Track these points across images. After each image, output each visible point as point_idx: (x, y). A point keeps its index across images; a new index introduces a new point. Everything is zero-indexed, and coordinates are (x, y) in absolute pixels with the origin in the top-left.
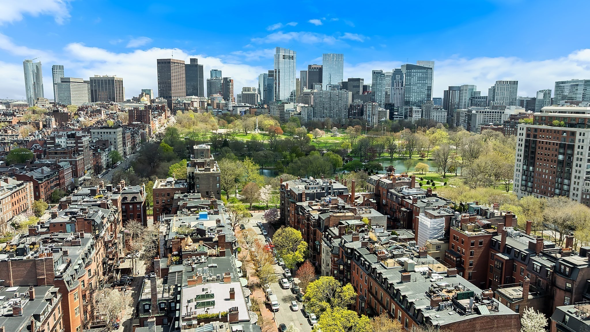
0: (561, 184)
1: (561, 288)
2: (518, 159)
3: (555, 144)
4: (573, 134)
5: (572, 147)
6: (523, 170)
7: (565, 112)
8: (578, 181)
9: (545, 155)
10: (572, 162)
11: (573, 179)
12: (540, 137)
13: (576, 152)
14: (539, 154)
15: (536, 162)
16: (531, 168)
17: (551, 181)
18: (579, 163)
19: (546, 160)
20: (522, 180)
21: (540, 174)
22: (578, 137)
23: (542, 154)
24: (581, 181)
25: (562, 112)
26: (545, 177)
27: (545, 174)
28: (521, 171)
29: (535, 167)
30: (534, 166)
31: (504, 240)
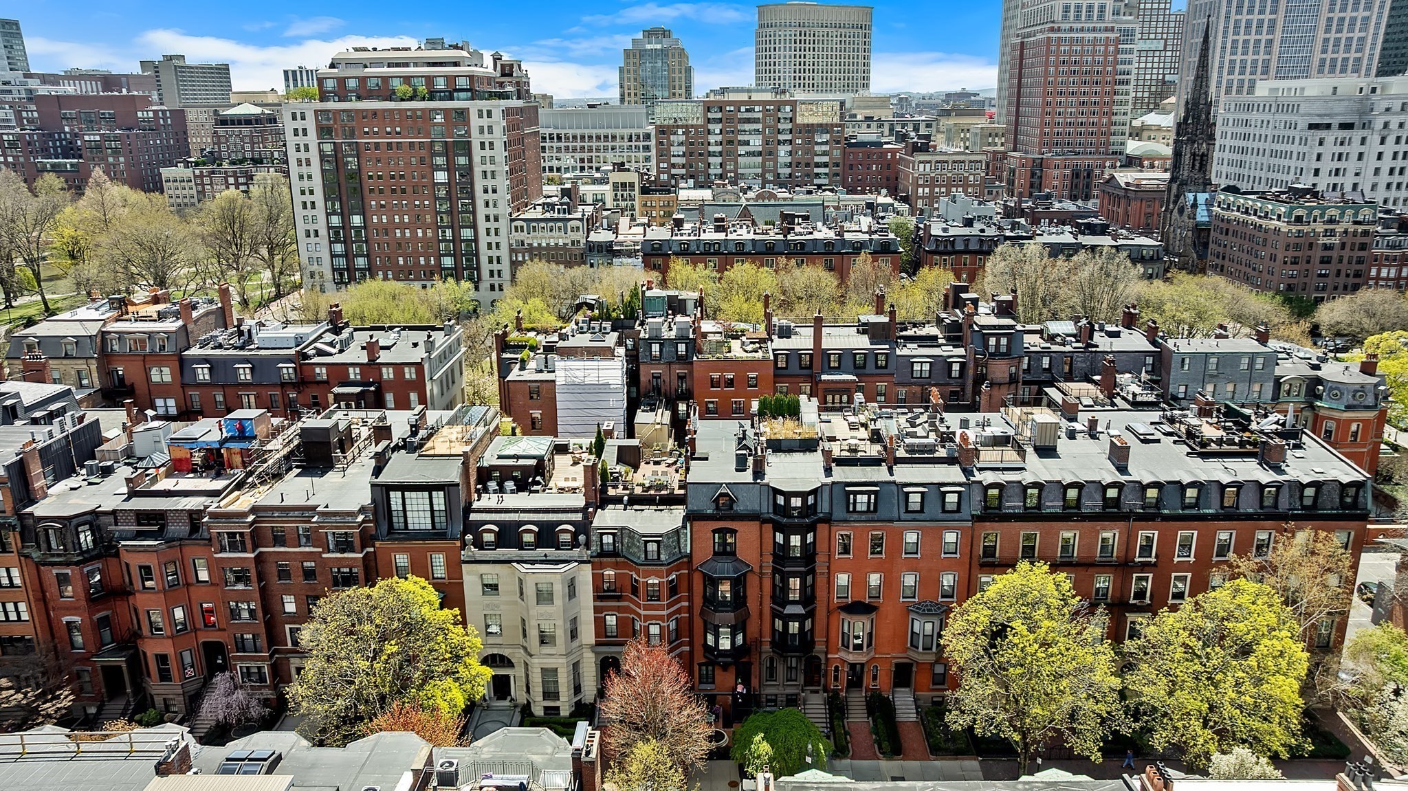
0: (453, 241)
2: (305, 203)
3: (417, 147)
4: (463, 114)
5: (466, 148)
6: (329, 228)
7: (407, 65)
8: (496, 225)
9: (393, 177)
10: (472, 184)
11: (482, 225)
12: (367, 133)
13: (477, 159)
14: (370, 177)
15: (366, 201)
16: (357, 220)
17: (421, 240)
18: (490, 183)
19: (399, 191)
20: (333, 256)
21: (387, 230)
22: (475, 122)
23: (380, 177)
24: (503, 224)
25: (398, 65)
26: (403, 233)
27: (402, 226)
28: (323, 232)
29: (368, 215)
30: (363, 213)
31: (818, 338)
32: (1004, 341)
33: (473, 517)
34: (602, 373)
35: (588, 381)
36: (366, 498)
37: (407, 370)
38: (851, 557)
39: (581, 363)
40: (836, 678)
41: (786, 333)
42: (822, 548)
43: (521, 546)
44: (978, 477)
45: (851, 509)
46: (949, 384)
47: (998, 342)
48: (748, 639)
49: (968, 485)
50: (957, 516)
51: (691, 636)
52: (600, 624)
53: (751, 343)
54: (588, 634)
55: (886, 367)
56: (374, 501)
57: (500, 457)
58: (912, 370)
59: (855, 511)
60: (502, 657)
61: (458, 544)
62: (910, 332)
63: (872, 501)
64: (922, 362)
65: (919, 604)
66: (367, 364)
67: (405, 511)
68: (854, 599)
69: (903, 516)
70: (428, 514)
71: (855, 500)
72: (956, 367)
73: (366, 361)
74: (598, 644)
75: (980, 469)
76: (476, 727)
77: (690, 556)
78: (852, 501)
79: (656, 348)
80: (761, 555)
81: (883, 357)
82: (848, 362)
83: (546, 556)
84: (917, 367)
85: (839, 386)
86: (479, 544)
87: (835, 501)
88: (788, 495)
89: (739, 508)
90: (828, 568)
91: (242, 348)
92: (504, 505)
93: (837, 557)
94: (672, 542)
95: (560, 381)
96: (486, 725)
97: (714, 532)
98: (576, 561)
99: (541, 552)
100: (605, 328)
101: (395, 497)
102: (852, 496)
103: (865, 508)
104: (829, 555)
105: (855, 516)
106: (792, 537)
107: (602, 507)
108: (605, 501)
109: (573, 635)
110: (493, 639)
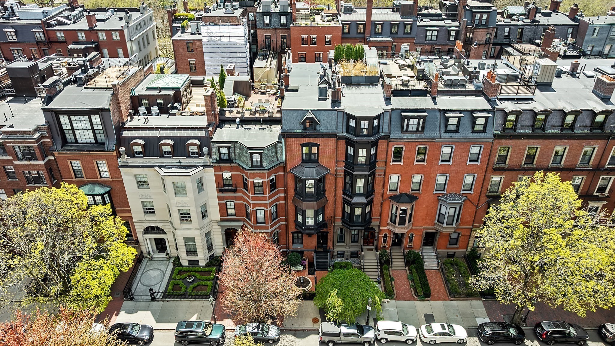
1: (481, 42)
31: (369, 15)
32: (485, 17)
33: (126, 133)
34: (231, 34)
35: (223, 39)
36: (41, 120)
37: (114, 33)
38: (402, 163)
39: (217, 27)
40: (385, 241)
41: (349, 11)
42: (381, 157)
43: (162, 155)
44: (500, 105)
45: (405, 129)
46: (447, 45)
47: (481, 17)
48: (326, 216)
49: (493, 112)
50: (482, 135)
51: (286, 215)
52: (223, 208)
53: (327, 16)
54: (215, 214)
55: (410, 33)
56: (47, 122)
57: (148, 89)
58: (426, 35)
59: (407, 131)
60: (158, 228)
61: (115, 153)
62: (426, 12)
63: (421, 123)
64: (432, 30)
65: (447, 195)
66: (88, 30)
67: (73, 129)
68: (401, 192)
69: (444, 135)
70: (91, 132)
71: (408, 123)
72: (453, 33)
73: (87, 28)
74: (222, 220)
75: (501, 100)
76: (143, 273)
77: (285, 163)
78: (406, 123)
79: (267, 19)
80: (337, 162)
81: (409, 26)
82: (387, 29)
83: (180, 162)
84: (429, 33)
85: (381, 45)
86: (131, 154)
87: (393, 124)
88: (359, 120)
89: (322, 128)
90: (385, 171)
91: (8, 18)
92: (149, 125)
93: (392, 163)
94: (271, 153)
95: (205, 39)
96: (150, 272)
97: (303, 145)
98: (202, 166)
99: (175, 160)
100: (235, 6)
101: (64, 119)
102: (406, 120)
103: (415, 129)
104: (386, 163)
105: (407, 135)
106: (360, 150)
107: (220, 126)
108: (223, 122)
109: (204, 215)
110: (150, 217)
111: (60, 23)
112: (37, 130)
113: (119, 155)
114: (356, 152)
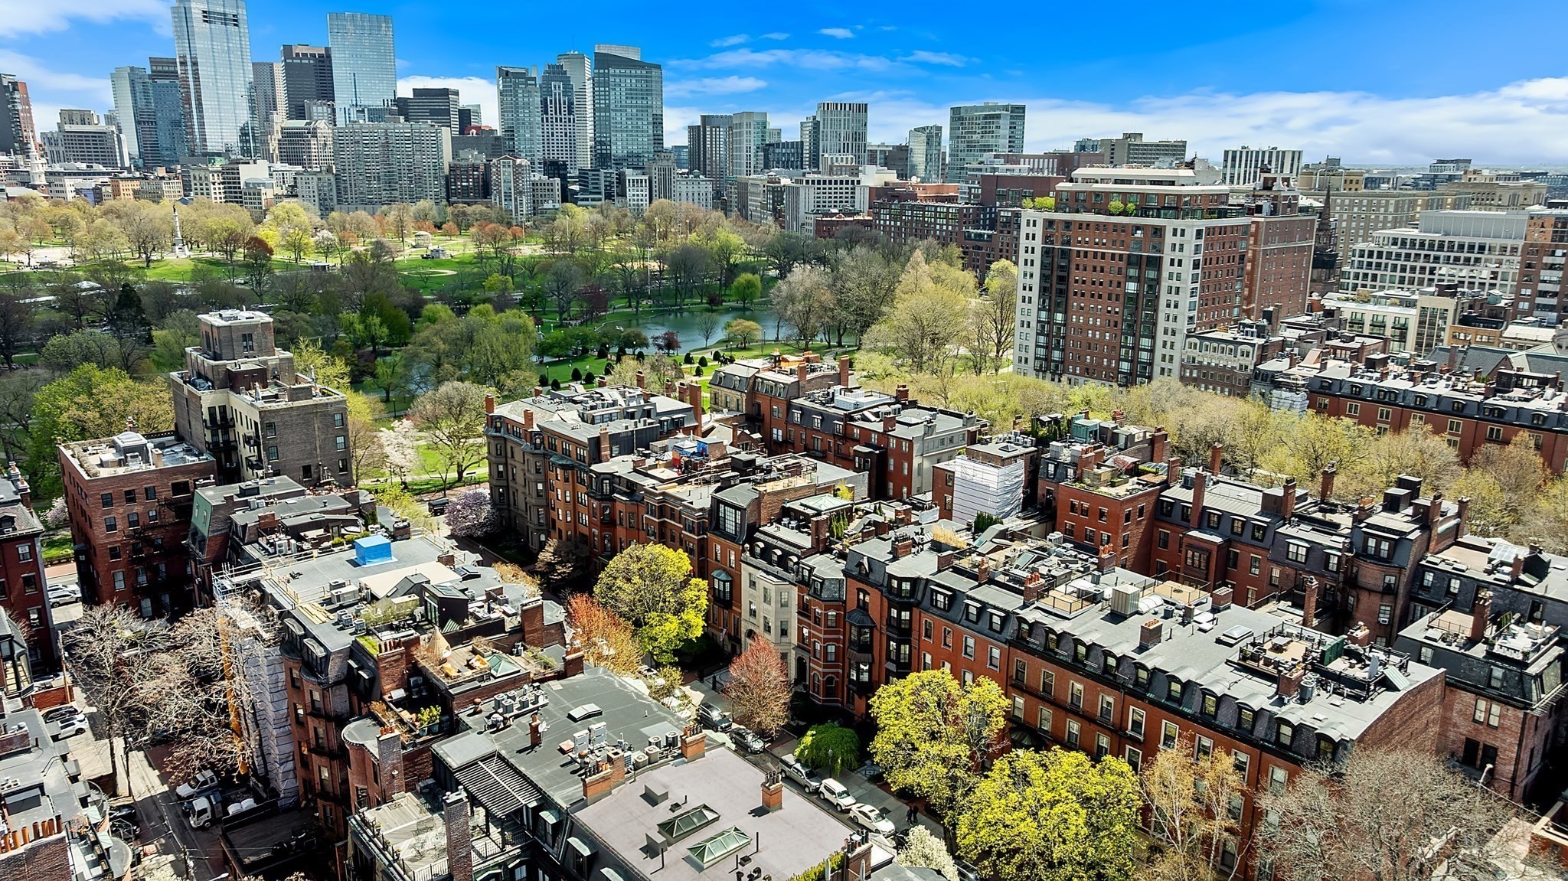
0: (1133, 348)
1: (1374, 588)
2: (1024, 298)
3: (1117, 258)
4: (1159, 232)
5: (1156, 263)
6: (1038, 322)
7: (1130, 182)
8: (1173, 339)
9: (1093, 283)
10: (1157, 297)
11: (1160, 337)
12: (1080, 242)
13: (1165, 275)
14: (1076, 281)
15: (1070, 302)
16: (1059, 317)
17: (1108, 344)
18: (1173, 298)
19: (1096, 296)
20: (1037, 346)
21: (1082, 329)
22: (1169, 239)
23: (1084, 282)
24: (1179, 340)
25: (1123, 182)
26: (1094, 335)
27: (1094, 328)
28: (1033, 324)
29: (1069, 314)
30: (1065, 313)
31: (1198, 494)
32: (1385, 546)
33: (757, 535)
34: (985, 476)
35: (975, 480)
36: (709, 505)
37: (903, 444)
38: (932, 641)
42: (915, 625)
43: (770, 562)
45: (932, 604)
47: (1378, 545)
49: (1008, 613)
50: (999, 637)
51: (844, 662)
52: (800, 630)
54: (794, 636)
55: (1261, 541)
56: (712, 508)
58: (1288, 552)
59: (936, 606)
61: (743, 549)
63: (947, 603)
64: (1298, 546)
66: (881, 433)
67: (724, 519)
69: (964, 622)
70: (734, 526)
71: (936, 598)
72: (1333, 560)
74: (799, 646)
77: (845, 602)
79: (1051, 468)
80: (881, 617)
81: (1262, 530)
83: (778, 572)
84: (1293, 550)
85: (1202, 544)
86: (753, 553)
87: (925, 594)
89: (872, 577)
90: (919, 644)
91: (823, 404)
92: (777, 534)
94: (835, 587)
95: (957, 475)
97: (858, 590)
98: (792, 583)
99: (774, 569)
101: (722, 506)
102: (935, 594)
103: (941, 607)
104: (919, 635)
105: (935, 611)
107: (821, 553)
108: (828, 550)
109: (784, 633)
110: (752, 619)
111: (865, 419)
112: (702, 510)
113: (744, 551)
114: (899, 614)
